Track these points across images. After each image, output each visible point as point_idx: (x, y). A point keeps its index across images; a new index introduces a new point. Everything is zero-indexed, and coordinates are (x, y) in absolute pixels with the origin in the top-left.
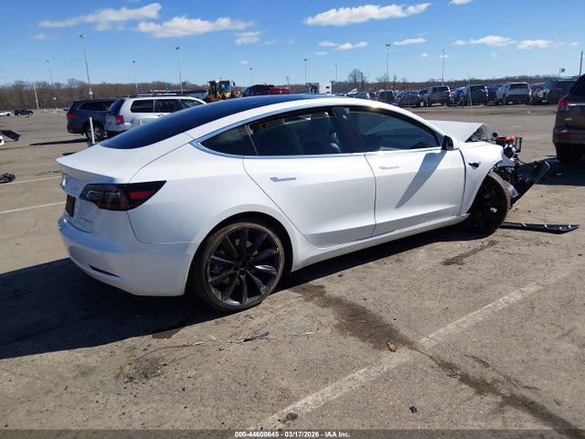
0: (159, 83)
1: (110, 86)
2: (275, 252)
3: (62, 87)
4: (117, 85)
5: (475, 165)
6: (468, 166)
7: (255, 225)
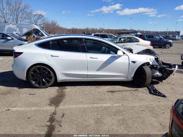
0: (124, 29)
1: (110, 30)
2: (51, 75)
3: (97, 30)
4: (112, 30)
5: (134, 62)
6: (130, 62)
7: (44, 67)
